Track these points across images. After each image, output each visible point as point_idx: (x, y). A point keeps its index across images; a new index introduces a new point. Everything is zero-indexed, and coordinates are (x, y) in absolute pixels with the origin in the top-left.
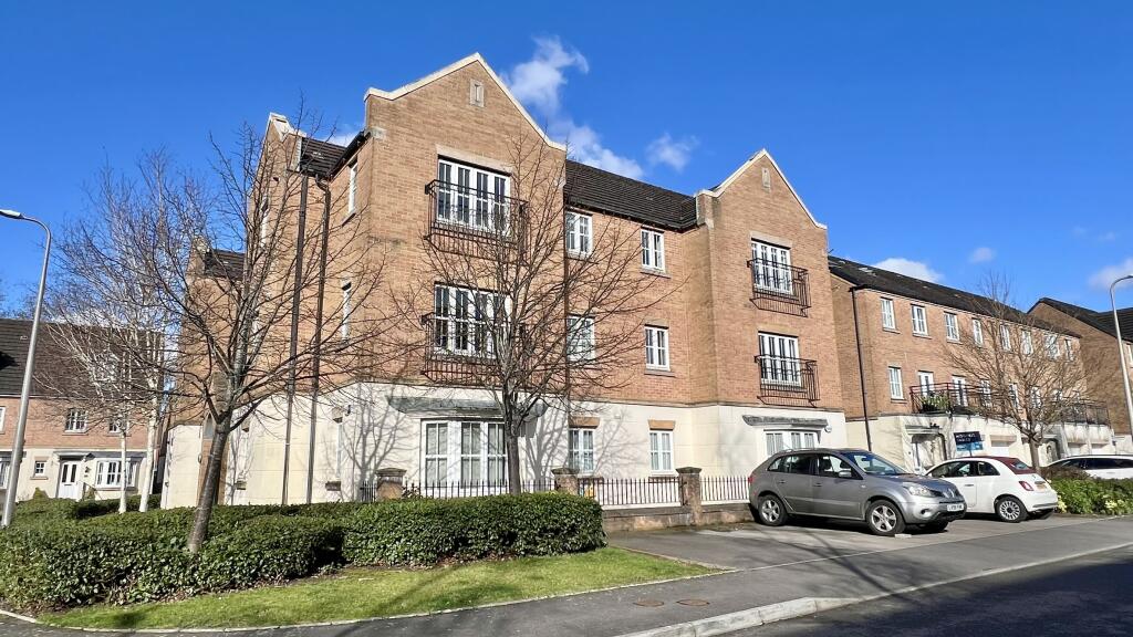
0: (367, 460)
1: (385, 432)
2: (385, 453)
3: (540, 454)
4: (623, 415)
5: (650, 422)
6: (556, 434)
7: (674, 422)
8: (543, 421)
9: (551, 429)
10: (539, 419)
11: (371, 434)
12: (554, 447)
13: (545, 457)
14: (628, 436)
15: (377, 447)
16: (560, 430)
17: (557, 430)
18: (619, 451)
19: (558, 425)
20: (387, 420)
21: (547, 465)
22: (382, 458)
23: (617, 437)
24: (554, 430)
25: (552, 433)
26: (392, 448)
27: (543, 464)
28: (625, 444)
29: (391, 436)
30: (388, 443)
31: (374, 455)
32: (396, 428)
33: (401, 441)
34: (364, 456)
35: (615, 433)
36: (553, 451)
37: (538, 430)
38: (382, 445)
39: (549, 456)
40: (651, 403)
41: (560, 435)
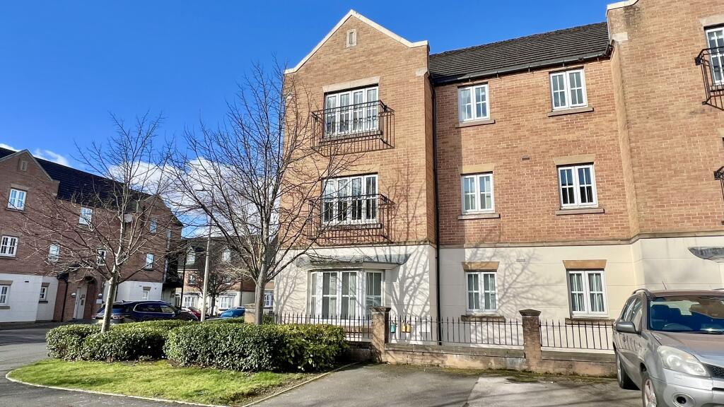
0: (279, 298)
1: (289, 281)
2: (290, 294)
3: (403, 294)
4: (530, 258)
5: (565, 263)
6: (417, 279)
7: (605, 261)
8: (405, 269)
9: (413, 274)
10: (402, 267)
11: (281, 282)
12: (415, 289)
13: (407, 298)
14: (537, 278)
15: (285, 290)
16: (421, 276)
17: (419, 275)
18: (523, 292)
19: (420, 271)
20: (291, 273)
21: (408, 305)
22: (288, 297)
23: (520, 279)
24: (415, 275)
25: (413, 278)
26: (293, 290)
27: (405, 302)
28: (532, 286)
29: (294, 283)
30: (291, 287)
31: (283, 295)
32: (296, 278)
33: (299, 286)
34: (278, 296)
35: (518, 276)
36: (414, 292)
37: (400, 276)
38: (288, 289)
39: (411, 297)
40: (565, 243)
41: (421, 279)
